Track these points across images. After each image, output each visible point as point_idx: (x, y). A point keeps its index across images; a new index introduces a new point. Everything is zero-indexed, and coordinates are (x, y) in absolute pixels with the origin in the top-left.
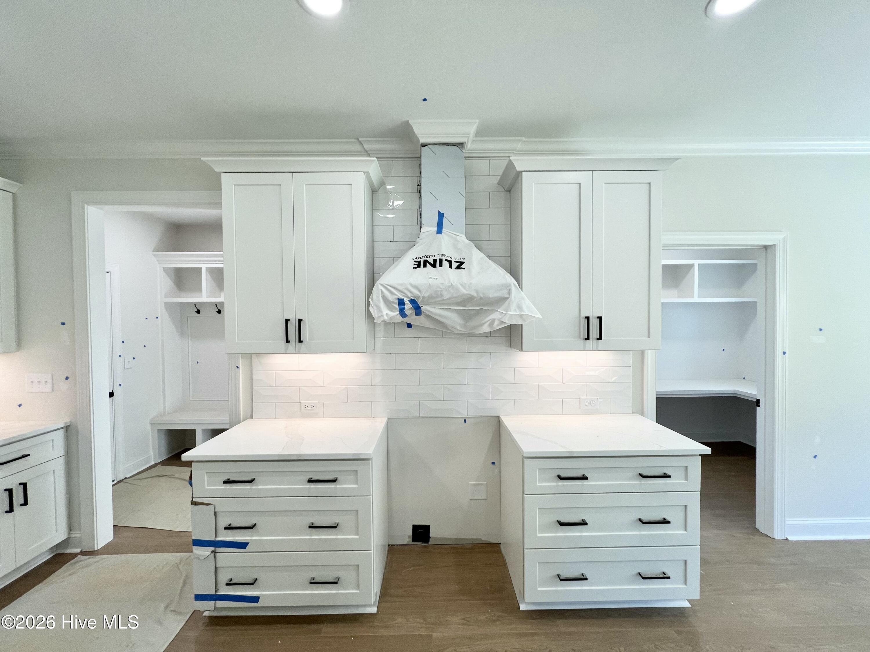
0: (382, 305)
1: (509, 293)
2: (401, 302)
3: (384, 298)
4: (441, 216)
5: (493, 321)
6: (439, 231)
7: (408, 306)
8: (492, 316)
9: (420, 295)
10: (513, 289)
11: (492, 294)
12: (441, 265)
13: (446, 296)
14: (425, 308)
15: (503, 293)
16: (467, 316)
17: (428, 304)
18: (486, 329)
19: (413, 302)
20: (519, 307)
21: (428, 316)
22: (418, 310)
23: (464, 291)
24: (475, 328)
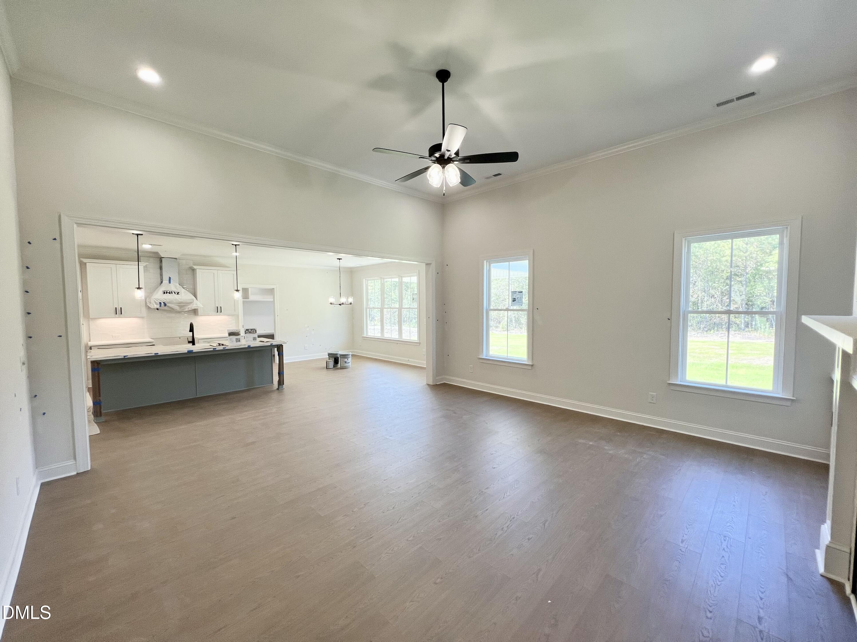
0: (154, 304)
1: (193, 301)
2: (160, 303)
3: (155, 302)
4: (170, 278)
5: (189, 308)
6: (170, 282)
7: (162, 304)
8: (189, 307)
9: (165, 301)
10: (194, 300)
11: (188, 301)
12: (172, 293)
13: (175, 302)
14: (167, 305)
15: (192, 301)
16: (181, 307)
17: (169, 303)
18: (187, 310)
19: (164, 303)
20: (196, 304)
21: (168, 307)
22: (165, 305)
23: (180, 300)
24: (183, 310)
